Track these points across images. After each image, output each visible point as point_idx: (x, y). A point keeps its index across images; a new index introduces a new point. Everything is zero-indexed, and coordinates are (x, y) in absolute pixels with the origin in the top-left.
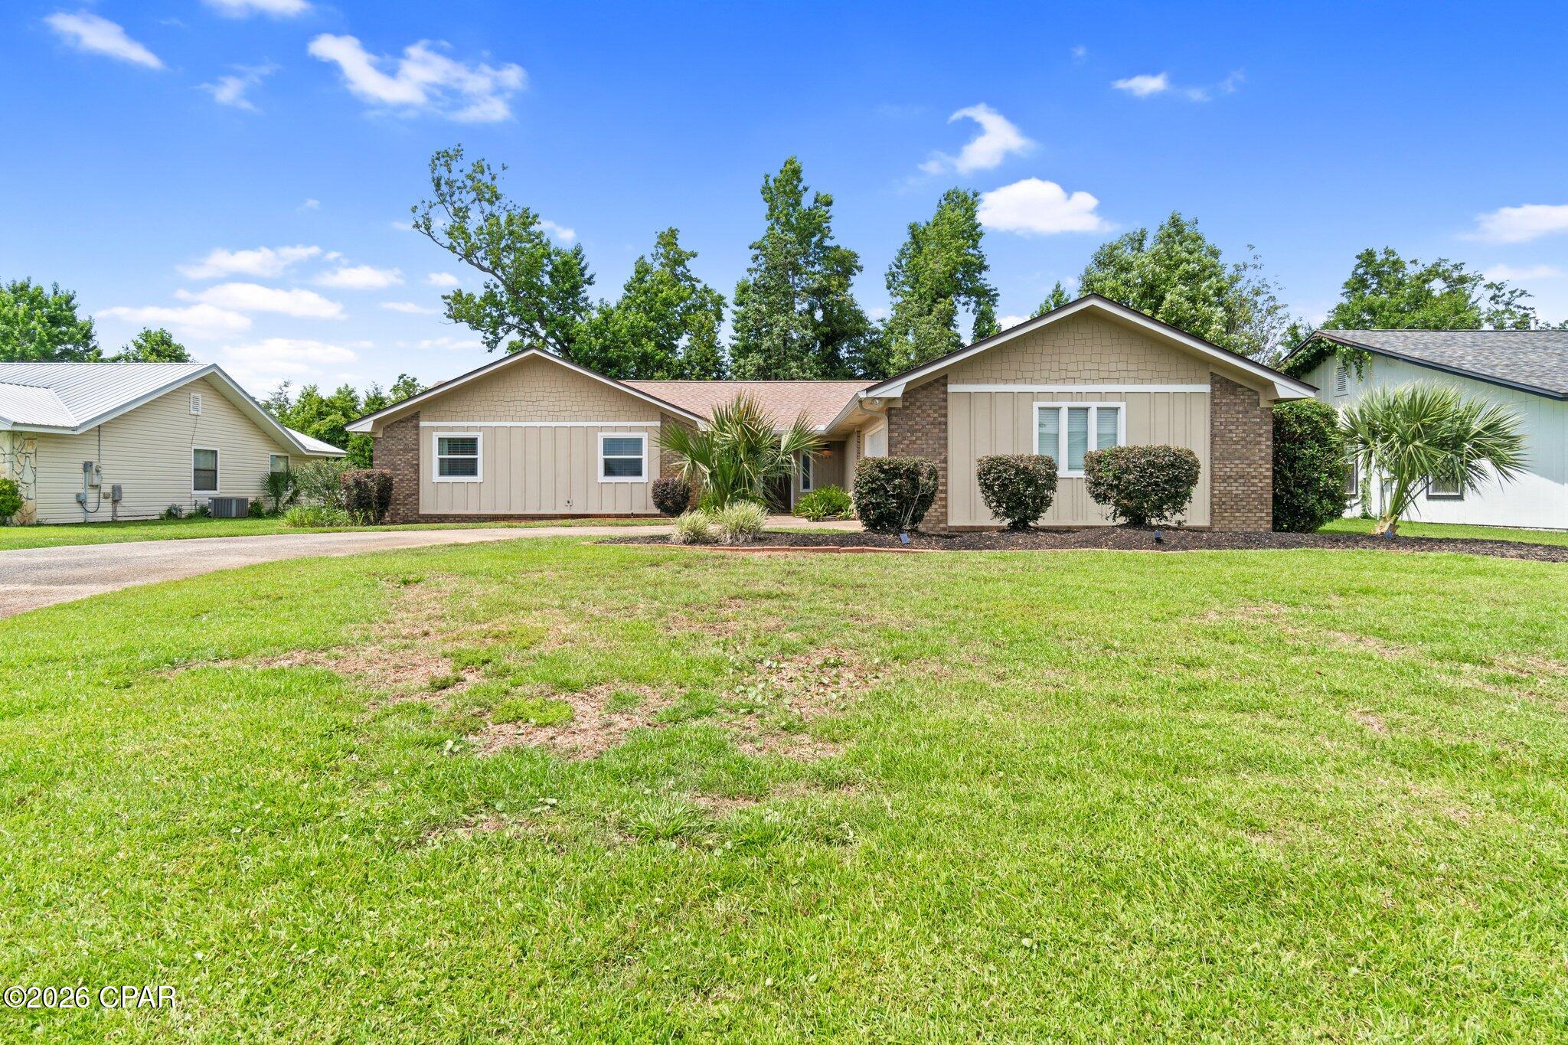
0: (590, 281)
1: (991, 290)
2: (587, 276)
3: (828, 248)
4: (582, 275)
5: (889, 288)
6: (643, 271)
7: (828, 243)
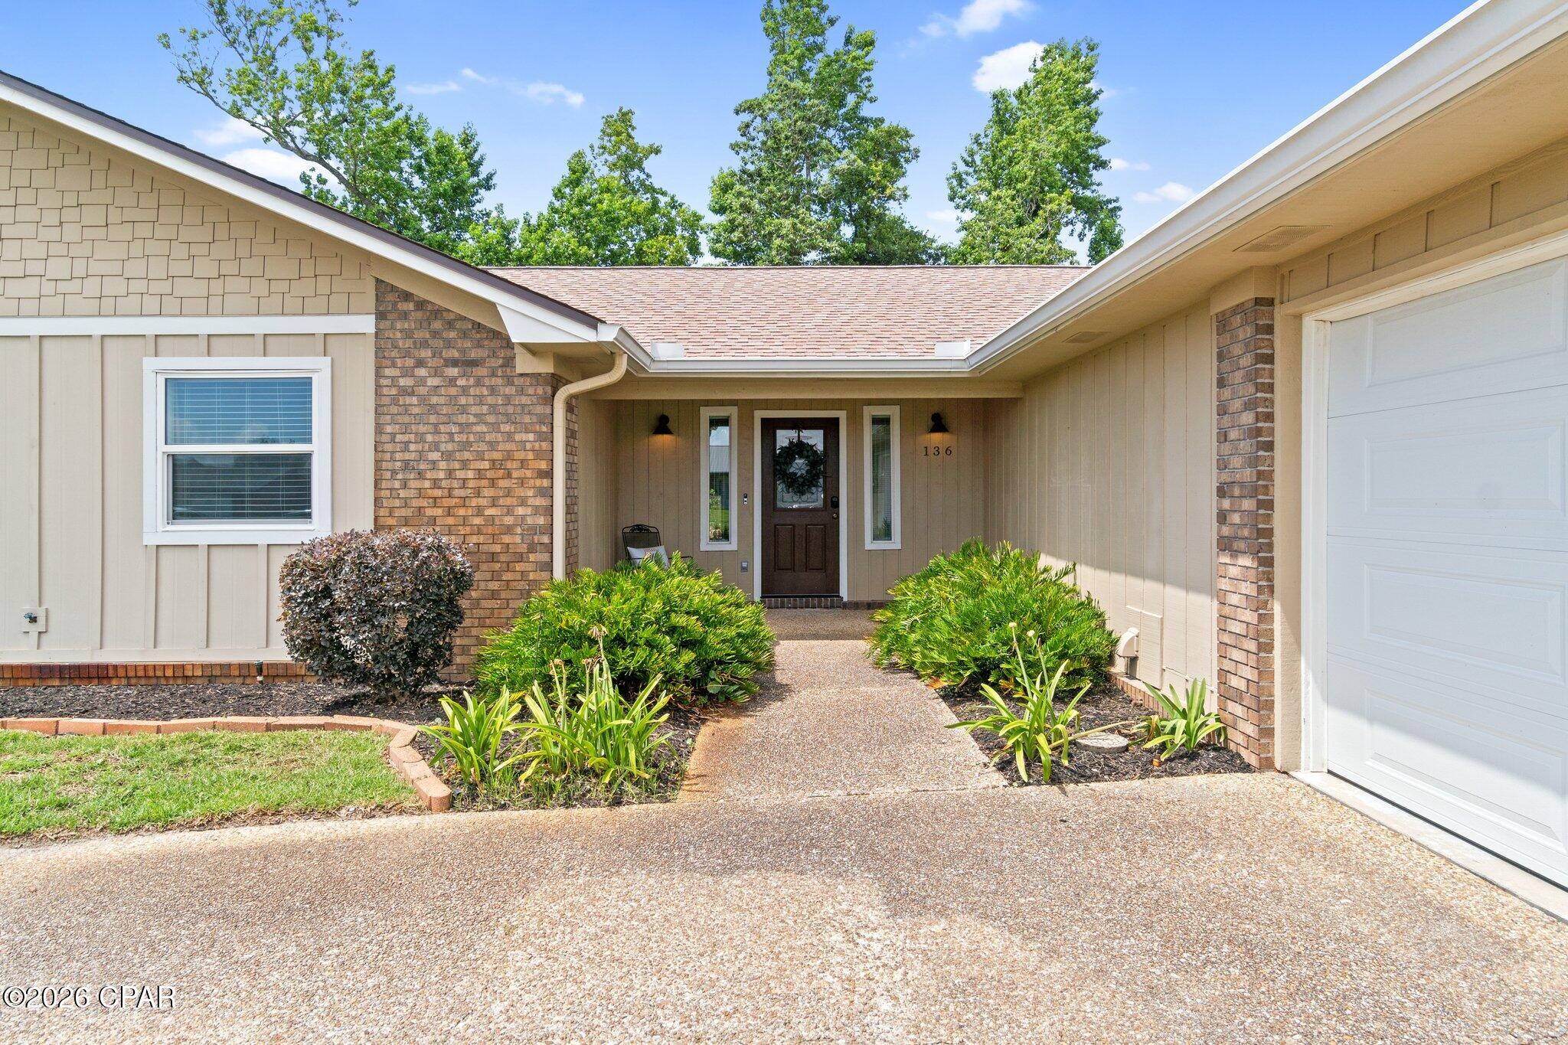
0: (487, 184)
1: (1109, 201)
2: (483, 176)
3: (864, 120)
4: (475, 173)
5: (952, 199)
6: (579, 172)
7: (867, 110)
